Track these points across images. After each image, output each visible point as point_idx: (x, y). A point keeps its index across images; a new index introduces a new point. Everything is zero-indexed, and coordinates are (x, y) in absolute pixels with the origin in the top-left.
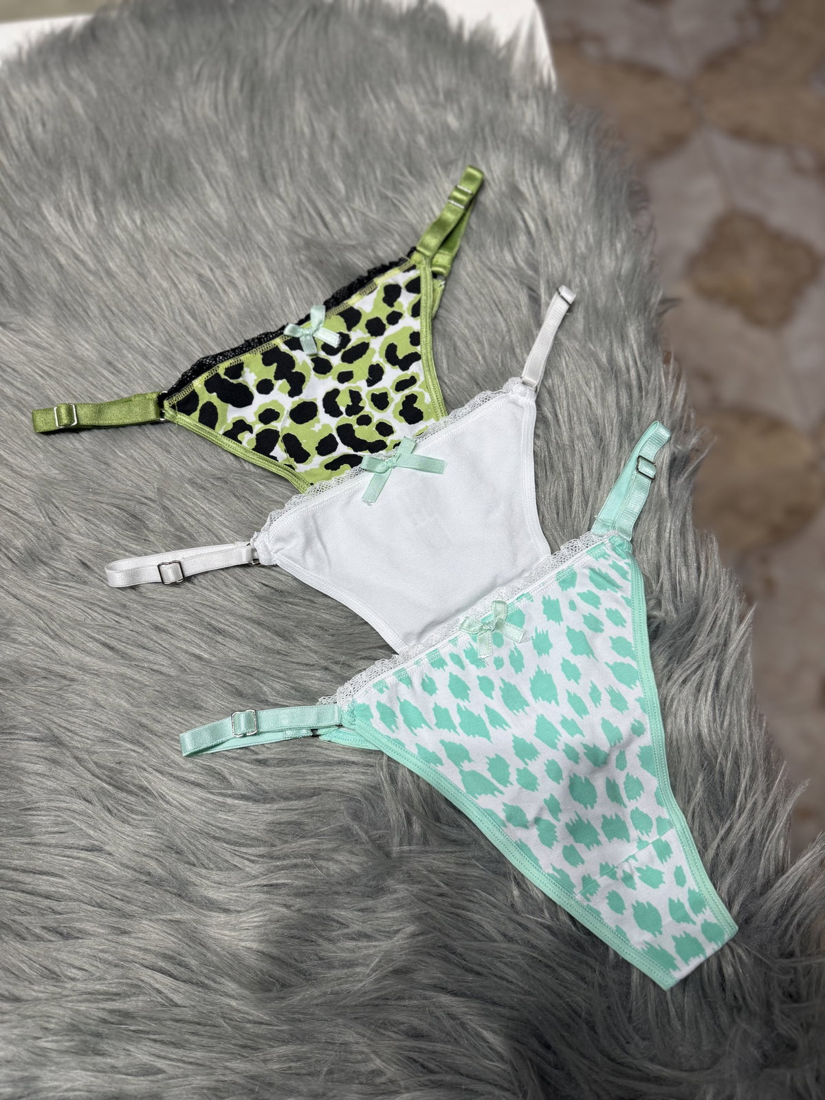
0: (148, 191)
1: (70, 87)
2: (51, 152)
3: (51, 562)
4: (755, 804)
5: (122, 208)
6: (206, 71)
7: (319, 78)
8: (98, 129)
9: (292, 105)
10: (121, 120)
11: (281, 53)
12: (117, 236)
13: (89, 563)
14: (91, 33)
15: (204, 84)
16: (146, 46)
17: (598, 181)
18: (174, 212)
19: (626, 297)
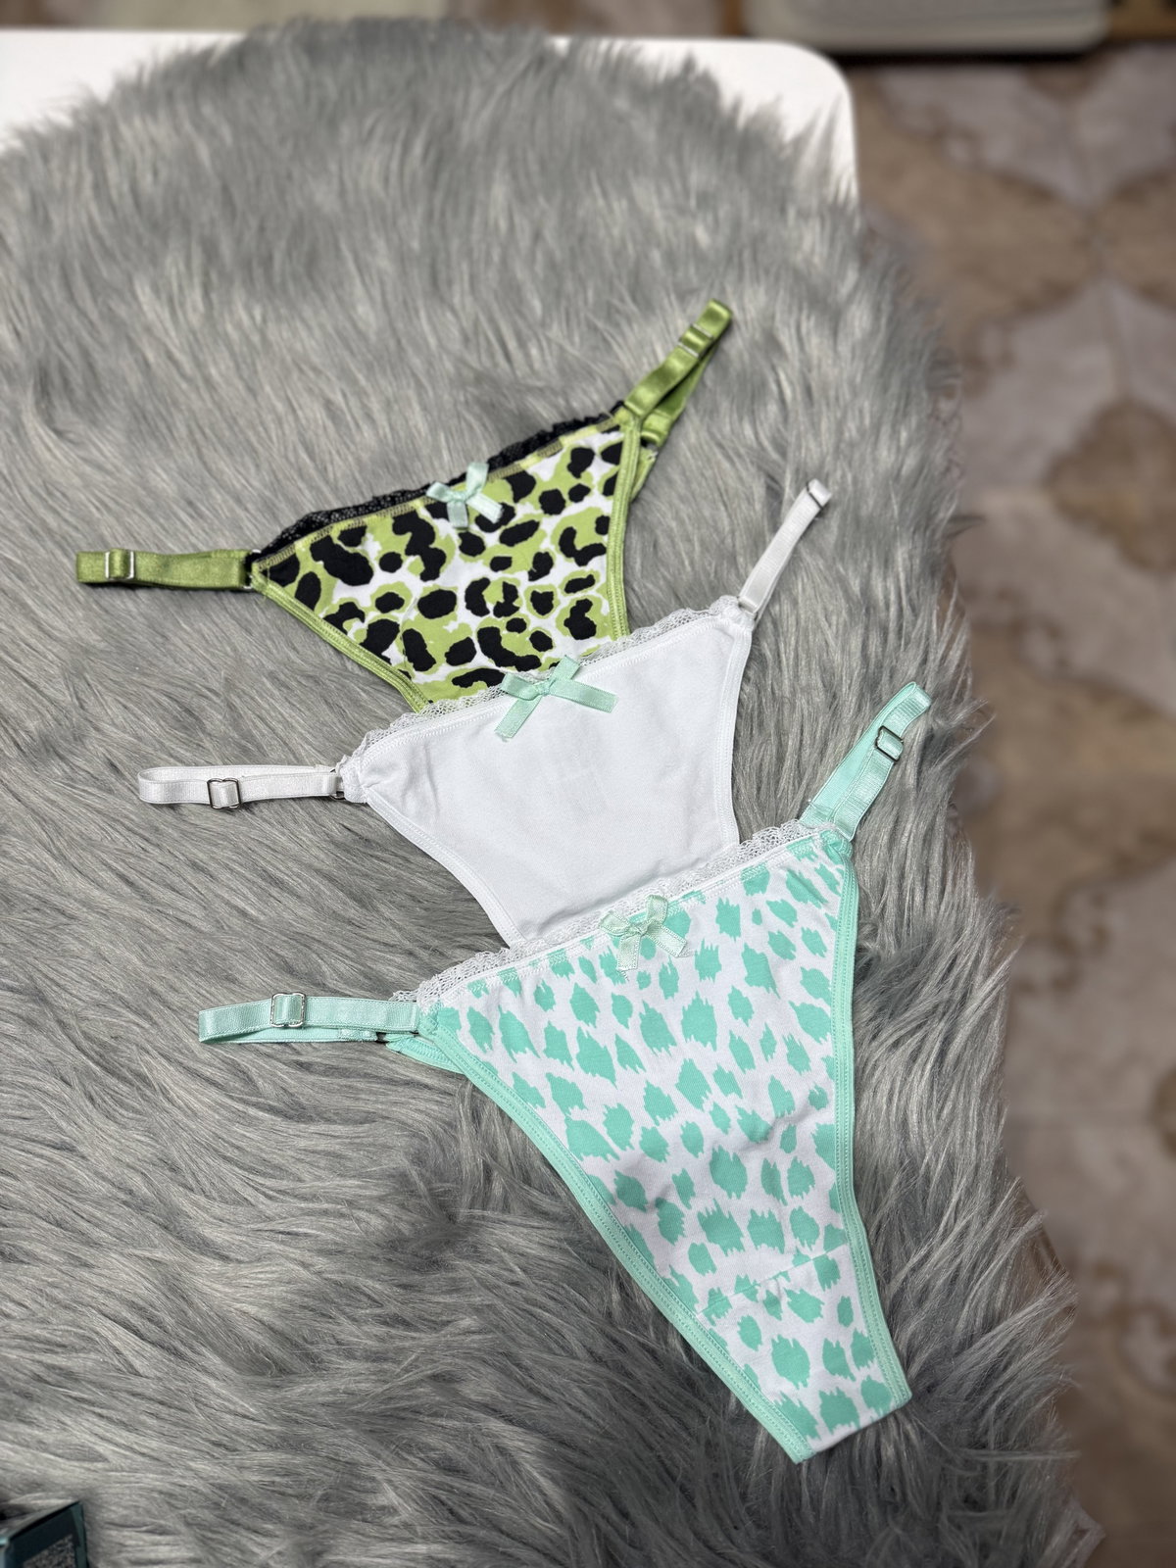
0: (277, 280)
1: (197, 127)
2: (160, 210)
3: (70, 757)
4: (967, 1227)
5: (239, 297)
6: (380, 131)
7: (531, 156)
8: (225, 189)
9: (488, 188)
10: (258, 183)
11: (486, 115)
12: (226, 334)
13: (119, 766)
14: (239, 57)
15: (375, 144)
16: (307, 85)
17: (890, 341)
18: (308, 312)
19: (902, 507)
